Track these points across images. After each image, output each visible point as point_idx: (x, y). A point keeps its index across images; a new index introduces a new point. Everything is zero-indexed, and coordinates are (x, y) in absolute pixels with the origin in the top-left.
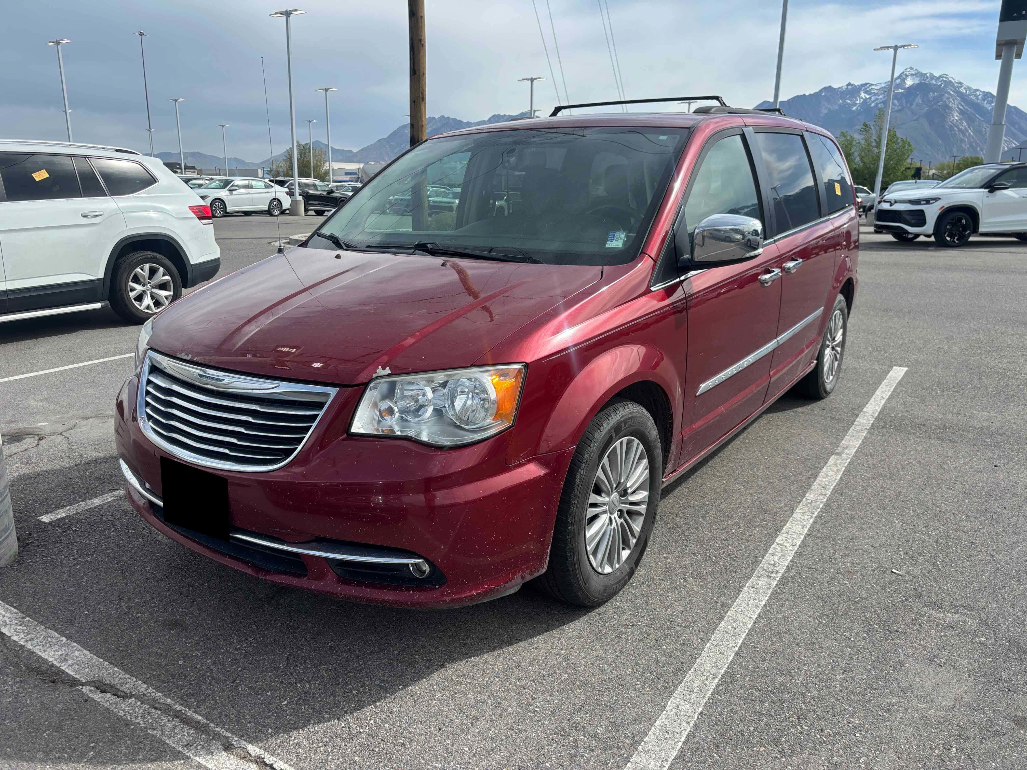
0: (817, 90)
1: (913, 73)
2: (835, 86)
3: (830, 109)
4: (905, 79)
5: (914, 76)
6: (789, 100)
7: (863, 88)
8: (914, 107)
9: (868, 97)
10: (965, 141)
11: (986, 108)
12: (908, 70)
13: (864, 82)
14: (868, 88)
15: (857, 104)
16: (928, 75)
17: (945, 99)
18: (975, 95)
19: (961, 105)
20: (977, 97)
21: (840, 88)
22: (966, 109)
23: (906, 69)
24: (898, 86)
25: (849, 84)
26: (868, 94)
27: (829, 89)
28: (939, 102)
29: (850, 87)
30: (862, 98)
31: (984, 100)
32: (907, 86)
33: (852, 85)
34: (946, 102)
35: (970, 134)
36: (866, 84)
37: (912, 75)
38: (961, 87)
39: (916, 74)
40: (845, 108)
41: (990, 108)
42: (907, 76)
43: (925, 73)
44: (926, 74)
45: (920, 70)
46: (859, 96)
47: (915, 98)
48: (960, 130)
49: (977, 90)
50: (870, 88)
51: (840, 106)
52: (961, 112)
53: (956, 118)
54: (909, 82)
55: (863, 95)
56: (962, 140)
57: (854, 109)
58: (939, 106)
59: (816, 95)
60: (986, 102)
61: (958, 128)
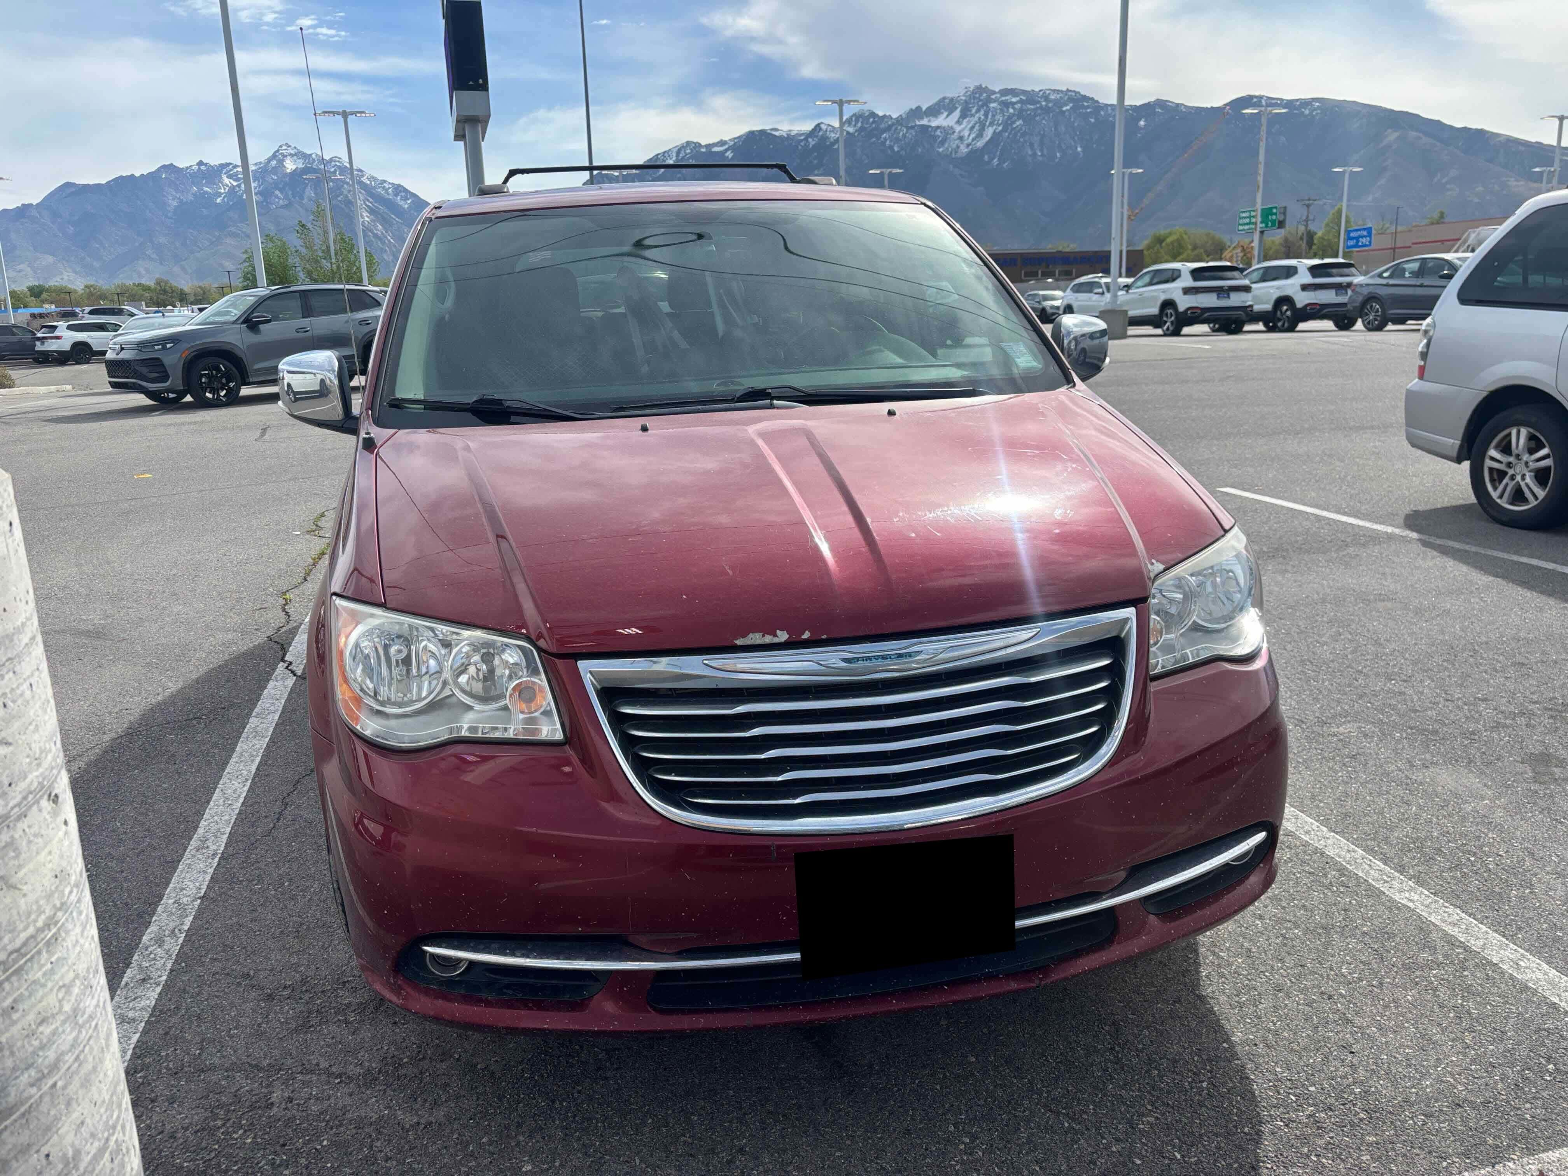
0: (153, 169)
1: (293, 152)
2: (181, 165)
3: (181, 201)
4: (283, 160)
5: (295, 158)
6: (109, 182)
7: (225, 171)
8: (305, 201)
9: (235, 184)
10: (386, 251)
11: (401, 206)
12: (284, 147)
13: (223, 162)
14: (231, 170)
15: (221, 194)
16: (314, 156)
17: (345, 192)
18: (384, 188)
19: (368, 200)
20: (386, 190)
21: (187, 168)
22: (377, 208)
23: (281, 146)
24: (275, 170)
25: (200, 163)
26: (235, 180)
27: (170, 168)
28: (338, 196)
29: (203, 167)
30: (227, 186)
31: (396, 195)
32: (288, 171)
33: (206, 164)
34: (347, 197)
35: (389, 241)
36: (228, 164)
37: (291, 155)
38: (363, 176)
39: (295, 155)
40: (206, 200)
41: (406, 206)
42: (285, 156)
43: (309, 153)
44: (311, 155)
45: (301, 149)
46: (222, 183)
47: (305, 188)
48: (376, 236)
49: (385, 181)
50: (235, 170)
51: (194, 195)
52: (372, 211)
53: (367, 219)
54: (290, 166)
55: (227, 181)
56: (382, 249)
57: (219, 200)
58: (340, 201)
59: (153, 176)
60: (399, 198)
61: (373, 233)
